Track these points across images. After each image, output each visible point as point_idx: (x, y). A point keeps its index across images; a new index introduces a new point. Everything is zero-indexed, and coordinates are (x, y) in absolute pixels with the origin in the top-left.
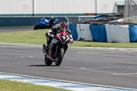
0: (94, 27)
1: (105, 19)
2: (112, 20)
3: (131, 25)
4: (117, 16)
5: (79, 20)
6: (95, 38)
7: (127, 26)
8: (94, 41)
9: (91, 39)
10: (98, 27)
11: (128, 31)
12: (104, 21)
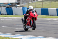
0: (8, 8)
1: (12, 5)
2: (15, 5)
3: (23, 7)
4: (17, 4)
5: (1, 6)
7: (22, 8)
8: (7, 14)
9: (6, 14)
10: (9, 8)
11: (22, 10)
12: (12, 6)
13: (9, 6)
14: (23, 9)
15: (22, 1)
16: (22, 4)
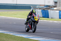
1: (49, 8)
2: (52, 8)
5: (37, 7)
6: (44, 16)
10: (45, 11)
13: (46, 8)
14: (59, 12)
15: (59, 5)
16: (59, 7)
